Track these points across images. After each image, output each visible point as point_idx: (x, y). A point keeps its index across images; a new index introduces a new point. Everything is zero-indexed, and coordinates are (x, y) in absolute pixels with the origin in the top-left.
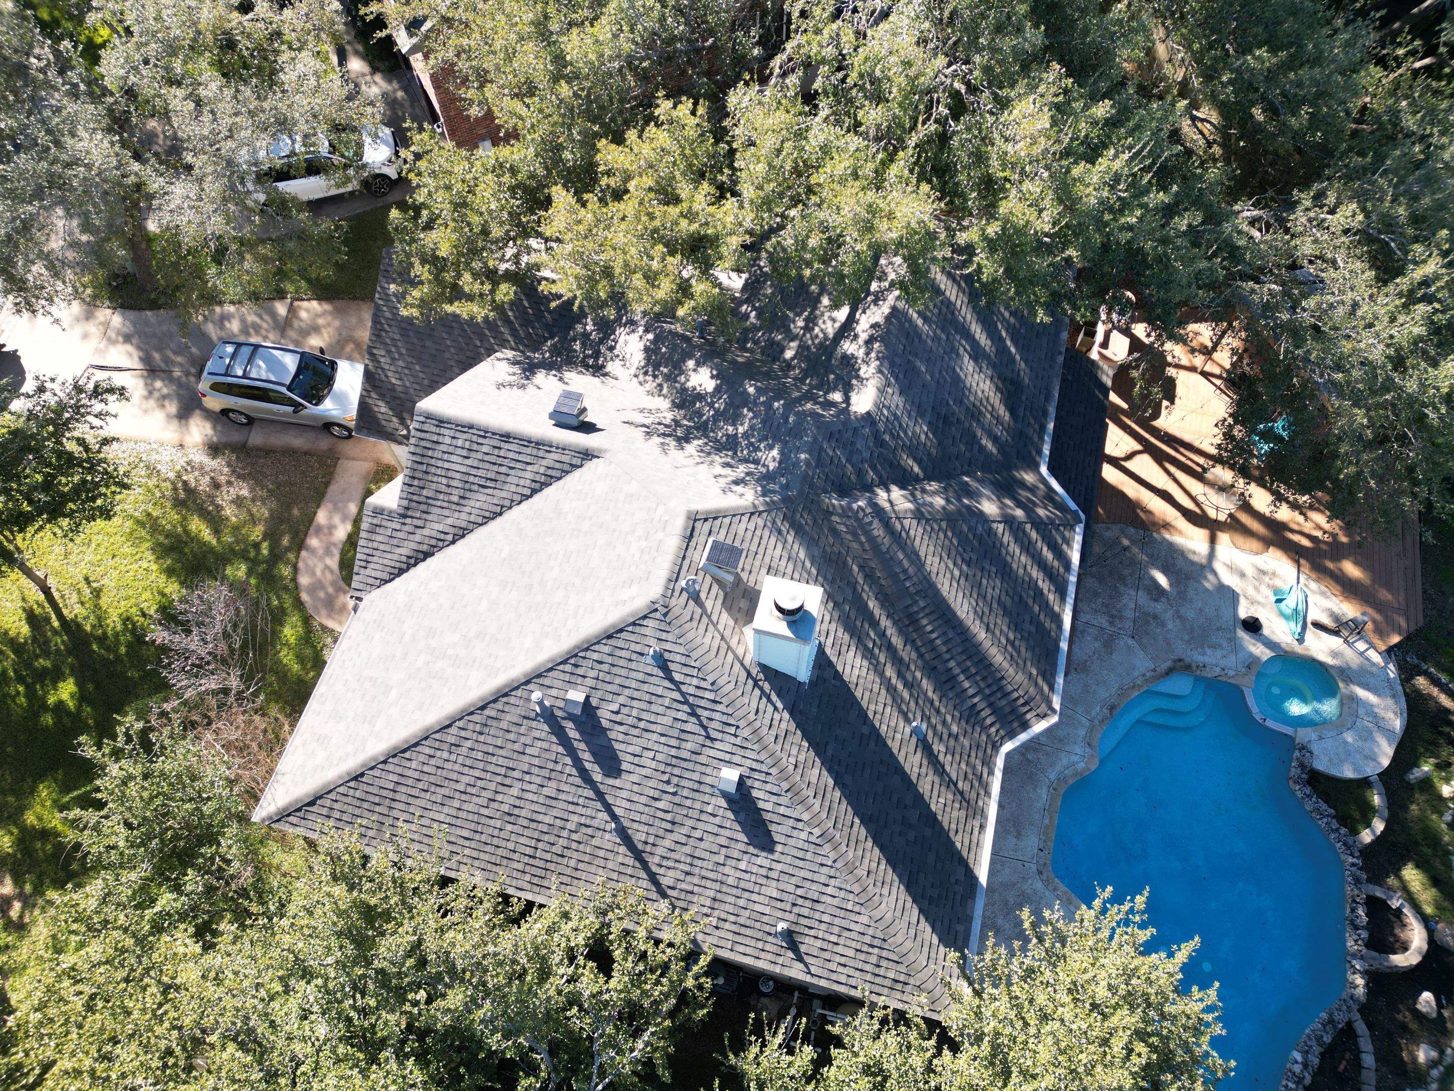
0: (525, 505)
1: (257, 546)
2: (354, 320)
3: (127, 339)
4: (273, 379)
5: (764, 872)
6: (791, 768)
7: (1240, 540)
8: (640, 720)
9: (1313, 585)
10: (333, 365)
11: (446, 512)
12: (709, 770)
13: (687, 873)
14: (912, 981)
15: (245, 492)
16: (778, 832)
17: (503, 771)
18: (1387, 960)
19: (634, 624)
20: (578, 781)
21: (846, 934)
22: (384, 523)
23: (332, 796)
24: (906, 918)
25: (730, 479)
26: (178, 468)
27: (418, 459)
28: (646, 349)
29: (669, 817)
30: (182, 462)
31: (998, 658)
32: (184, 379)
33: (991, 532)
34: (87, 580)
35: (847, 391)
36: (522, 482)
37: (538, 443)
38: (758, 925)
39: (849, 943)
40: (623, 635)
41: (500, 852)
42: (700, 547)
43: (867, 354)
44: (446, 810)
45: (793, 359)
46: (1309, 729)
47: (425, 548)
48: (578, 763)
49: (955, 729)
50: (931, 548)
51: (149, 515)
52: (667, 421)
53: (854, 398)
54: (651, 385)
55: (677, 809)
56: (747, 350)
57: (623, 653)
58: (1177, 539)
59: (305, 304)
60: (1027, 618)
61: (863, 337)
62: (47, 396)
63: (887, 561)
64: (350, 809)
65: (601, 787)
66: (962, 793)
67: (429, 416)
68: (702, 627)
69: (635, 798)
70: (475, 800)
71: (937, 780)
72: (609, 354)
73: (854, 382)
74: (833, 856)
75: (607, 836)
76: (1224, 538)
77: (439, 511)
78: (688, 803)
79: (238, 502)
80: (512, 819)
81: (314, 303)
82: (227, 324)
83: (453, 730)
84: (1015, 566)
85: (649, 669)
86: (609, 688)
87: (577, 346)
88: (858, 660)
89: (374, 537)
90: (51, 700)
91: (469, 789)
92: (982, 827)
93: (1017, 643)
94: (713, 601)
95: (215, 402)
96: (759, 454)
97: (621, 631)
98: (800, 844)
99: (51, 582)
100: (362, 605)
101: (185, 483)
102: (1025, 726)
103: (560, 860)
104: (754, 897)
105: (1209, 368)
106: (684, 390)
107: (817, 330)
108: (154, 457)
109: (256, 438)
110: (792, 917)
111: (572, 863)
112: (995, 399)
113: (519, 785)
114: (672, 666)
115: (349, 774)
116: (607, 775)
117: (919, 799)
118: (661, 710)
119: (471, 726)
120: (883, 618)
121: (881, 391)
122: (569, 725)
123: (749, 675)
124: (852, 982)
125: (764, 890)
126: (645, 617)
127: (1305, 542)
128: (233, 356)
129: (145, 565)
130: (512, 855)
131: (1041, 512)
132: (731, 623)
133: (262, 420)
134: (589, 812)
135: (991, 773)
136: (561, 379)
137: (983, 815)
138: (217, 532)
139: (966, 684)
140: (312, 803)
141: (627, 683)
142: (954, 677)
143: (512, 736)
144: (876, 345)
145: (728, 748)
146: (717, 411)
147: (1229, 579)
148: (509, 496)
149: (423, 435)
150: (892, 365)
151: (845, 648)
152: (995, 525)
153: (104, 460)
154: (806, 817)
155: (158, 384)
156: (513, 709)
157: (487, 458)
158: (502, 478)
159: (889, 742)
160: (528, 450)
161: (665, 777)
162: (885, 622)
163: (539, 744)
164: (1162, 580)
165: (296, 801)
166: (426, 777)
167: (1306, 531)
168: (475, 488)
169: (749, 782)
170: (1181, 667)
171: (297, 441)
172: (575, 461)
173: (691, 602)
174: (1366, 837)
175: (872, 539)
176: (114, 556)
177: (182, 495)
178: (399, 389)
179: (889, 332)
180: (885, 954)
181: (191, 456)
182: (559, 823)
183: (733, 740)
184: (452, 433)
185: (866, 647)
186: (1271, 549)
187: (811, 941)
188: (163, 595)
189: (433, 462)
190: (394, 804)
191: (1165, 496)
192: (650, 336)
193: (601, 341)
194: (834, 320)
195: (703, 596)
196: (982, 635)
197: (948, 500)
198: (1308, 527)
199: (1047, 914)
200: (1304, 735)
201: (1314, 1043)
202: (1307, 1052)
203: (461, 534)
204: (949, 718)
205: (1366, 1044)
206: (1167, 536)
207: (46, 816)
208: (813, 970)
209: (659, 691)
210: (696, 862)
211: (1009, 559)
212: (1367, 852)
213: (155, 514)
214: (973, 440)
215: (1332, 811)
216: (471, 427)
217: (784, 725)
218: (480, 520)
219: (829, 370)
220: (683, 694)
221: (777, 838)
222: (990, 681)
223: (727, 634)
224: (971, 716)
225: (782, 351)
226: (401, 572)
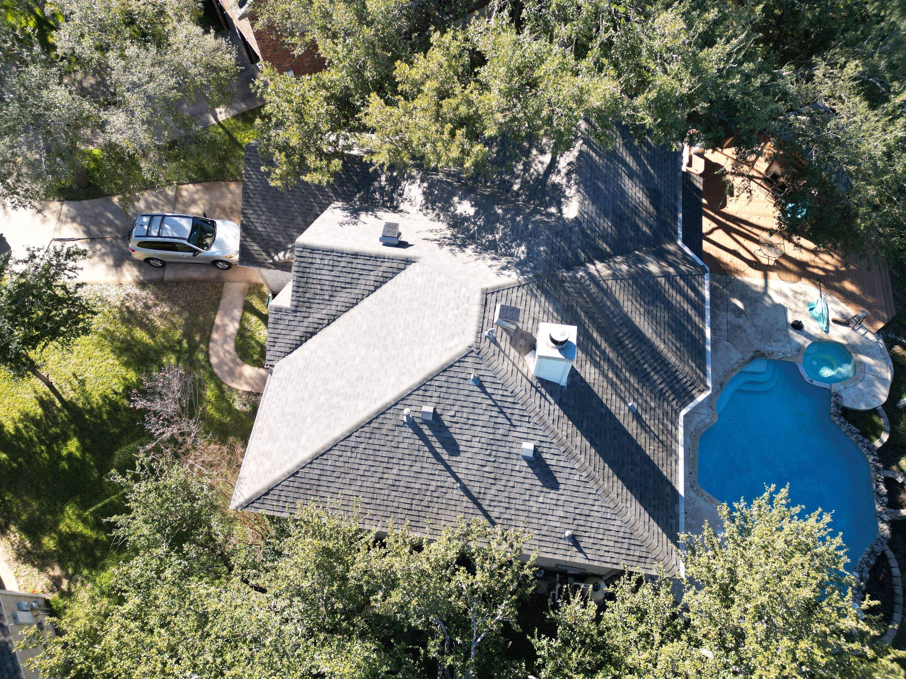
0: (371, 297)
1: (180, 342)
2: (218, 194)
3: (73, 220)
4: (176, 235)
5: (554, 502)
6: (565, 438)
7: (784, 275)
8: (469, 419)
9: (829, 298)
10: (213, 224)
11: (322, 306)
12: (514, 445)
13: (507, 508)
14: (650, 556)
15: (167, 310)
16: (560, 477)
17: (386, 460)
18: (899, 513)
19: (459, 361)
20: (434, 460)
21: (608, 533)
22: (283, 317)
23: (280, 488)
24: (642, 519)
25: (499, 267)
26: (122, 299)
27: (301, 275)
28: (424, 193)
29: (492, 476)
30: (123, 294)
31: (673, 359)
32: (114, 242)
33: (657, 283)
34: (74, 375)
35: (559, 206)
36: (368, 283)
37: (376, 257)
38: (553, 534)
39: (610, 538)
40: (453, 369)
41: (389, 509)
42: (492, 310)
43: (568, 181)
44: (353, 488)
45: (519, 189)
46: (838, 384)
47: (311, 330)
48: (432, 450)
49: (653, 404)
50: (626, 297)
51: (108, 330)
52: (449, 236)
53: (565, 210)
54: (432, 215)
55: (497, 470)
56: (488, 187)
57: (454, 380)
58: (746, 279)
59: (185, 186)
60: (686, 333)
61: (564, 171)
62: (37, 260)
63: (601, 307)
64: (292, 494)
65: (448, 463)
66: (662, 442)
67: (305, 247)
68: (501, 359)
69: (470, 467)
70: (371, 479)
71: (647, 436)
72: (400, 199)
73: (563, 200)
74: (595, 487)
75: (455, 492)
76: (773, 276)
77: (317, 306)
78: (503, 466)
79: (162, 316)
80: (395, 488)
81: (191, 186)
82: (136, 204)
83: (353, 438)
84: (674, 302)
85: (471, 388)
86: (448, 402)
87: (377, 196)
88: (593, 369)
89: (277, 326)
90: (64, 453)
91: (366, 473)
92: (676, 461)
93: (682, 349)
94: (504, 343)
95: (140, 254)
96: (513, 250)
97: (451, 366)
98: (575, 483)
99: (52, 379)
100: (274, 369)
101: (128, 308)
102: (692, 398)
103: (427, 509)
104: (550, 518)
105: (753, 173)
106: (454, 216)
107: (532, 170)
108: (105, 293)
109: (169, 275)
110: (574, 527)
111: (435, 510)
112: (647, 203)
113: (397, 467)
114: (485, 385)
115: (289, 473)
116: (451, 455)
117: (639, 448)
118: (481, 412)
119: (363, 435)
120: (603, 342)
121: (582, 203)
122: (425, 428)
123: (532, 385)
124: (614, 561)
125: (555, 513)
126: (466, 356)
127: (821, 273)
128: (150, 224)
129: (111, 362)
130: (397, 510)
131: (683, 268)
132: (517, 354)
133: (170, 263)
134: (442, 478)
135: (677, 429)
136: (376, 217)
137: (675, 452)
138: (153, 336)
139: (656, 377)
140: (267, 494)
141: (458, 397)
142: (649, 373)
143: (390, 438)
144: (574, 176)
145: (525, 430)
146: (479, 227)
147: (778, 300)
148: (361, 292)
149: (302, 259)
150: (585, 187)
151: (584, 363)
152: (659, 279)
153: (79, 298)
154: (577, 466)
155: (98, 246)
156: (388, 421)
157: (344, 270)
158: (356, 281)
159: (617, 417)
160: (370, 262)
161: (488, 452)
162: (604, 345)
163: (407, 441)
164: (740, 304)
165: (257, 494)
166: (338, 469)
167: (821, 266)
168: (339, 289)
169: (540, 450)
170: (759, 355)
171: (196, 274)
172: (400, 266)
173: (492, 344)
174: (878, 444)
175: (590, 295)
176: (90, 359)
177: (127, 315)
178: (264, 234)
179: (580, 167)
180: (632, 542)
181: (129, 291)
182: (424, 487)
183: (527, 425)
184: (320, 256)
185: (596, 361)
186: (803, 279)
187: (587, 539)
188: (125, 379)
189: (310, 275)
190: (319, 488)
191: (735, 253)
192: (425, 185)
193: (393, 191)
194: (542, 163)
195: (498, 340)
196: (662, 346)
197: (629, 266)
198: (821, 264)
199: (736, 505)
200: (836, 387)
201: (865, 566)
202: (861, 572)
203: (332, 319)
204: (649, 399)
205: (894, 563)
206: (739, 278)
207: (73, 525)
208: (589, 556)
209: (479, 400)
210: (511, 501)
211: (670, 299)
212: (881, 452)
213: (112, 329)
214: (637, 229)
215: (858, 430)
216: (332, 251)
217: (556, 413)
218: (344, 309)
219: (545, 194)
220: (493, 400)
221: (560, 481)
222: (669, 374)
223: (516, 361)
224: (660, 396)
225: (512, 186)
226: (297, 346)
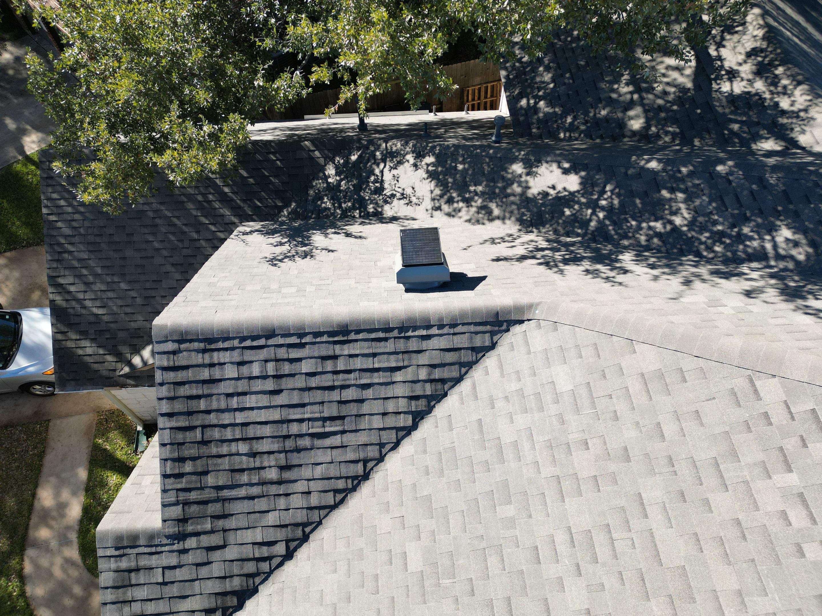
10: (16, 318)
11: (261, 504)
22: (144, 562)
27: (182, 422)
35: (781, 133)
36: (391, 407)
37: (403, 328)
47: (236, 583)
52: (544, 244)
53: (805, 138)
54: (468, 212)
61: (746, 70)
67: (183, 338)
73: (783, 120)
77: (246, 506)
89: (129, 594)
96: (754, 244)
106: (528, 202)
107: (659, 87)
148: (374, 439)
149: (181, 376)
157: (314, 382)
158: (353, 409)
160: (390, 346)
168: (306, 442)
172: (478, 341)
178: (105, 319)
184: (236, 356)
189: (212, 418)
193: (359, 188)
194: (678, 69)
203: (300, 535)
216: (270, 334)
218: (329, 499)
219: (721, 120)
